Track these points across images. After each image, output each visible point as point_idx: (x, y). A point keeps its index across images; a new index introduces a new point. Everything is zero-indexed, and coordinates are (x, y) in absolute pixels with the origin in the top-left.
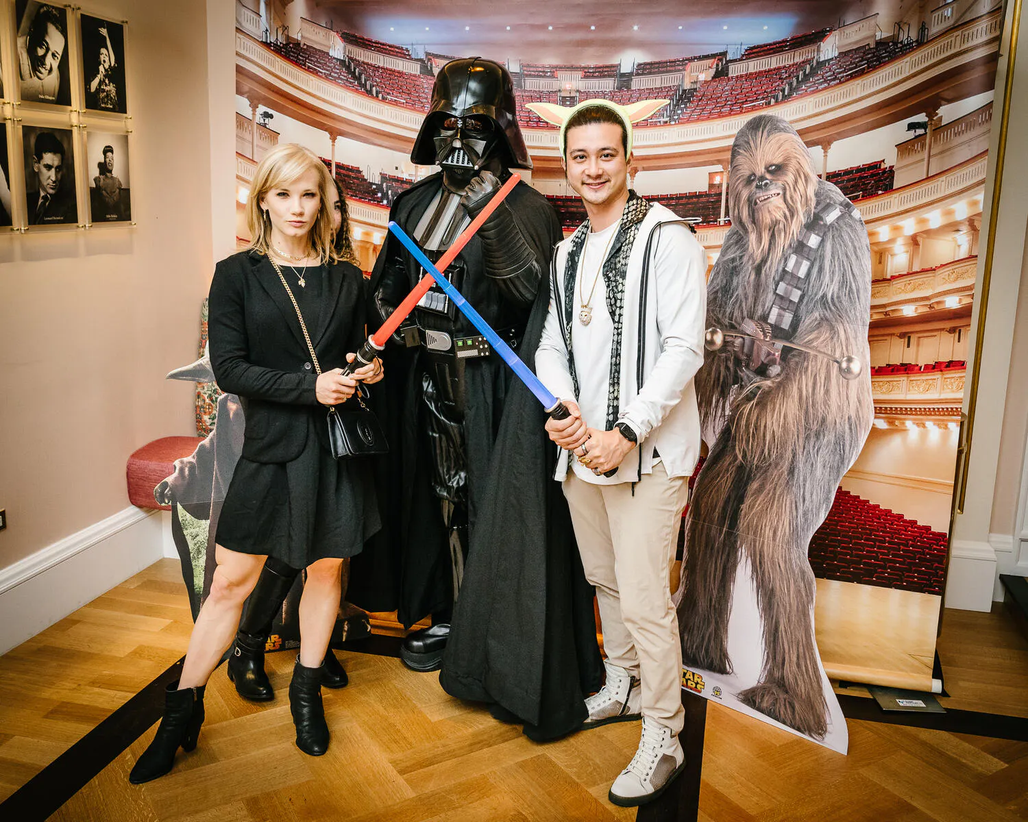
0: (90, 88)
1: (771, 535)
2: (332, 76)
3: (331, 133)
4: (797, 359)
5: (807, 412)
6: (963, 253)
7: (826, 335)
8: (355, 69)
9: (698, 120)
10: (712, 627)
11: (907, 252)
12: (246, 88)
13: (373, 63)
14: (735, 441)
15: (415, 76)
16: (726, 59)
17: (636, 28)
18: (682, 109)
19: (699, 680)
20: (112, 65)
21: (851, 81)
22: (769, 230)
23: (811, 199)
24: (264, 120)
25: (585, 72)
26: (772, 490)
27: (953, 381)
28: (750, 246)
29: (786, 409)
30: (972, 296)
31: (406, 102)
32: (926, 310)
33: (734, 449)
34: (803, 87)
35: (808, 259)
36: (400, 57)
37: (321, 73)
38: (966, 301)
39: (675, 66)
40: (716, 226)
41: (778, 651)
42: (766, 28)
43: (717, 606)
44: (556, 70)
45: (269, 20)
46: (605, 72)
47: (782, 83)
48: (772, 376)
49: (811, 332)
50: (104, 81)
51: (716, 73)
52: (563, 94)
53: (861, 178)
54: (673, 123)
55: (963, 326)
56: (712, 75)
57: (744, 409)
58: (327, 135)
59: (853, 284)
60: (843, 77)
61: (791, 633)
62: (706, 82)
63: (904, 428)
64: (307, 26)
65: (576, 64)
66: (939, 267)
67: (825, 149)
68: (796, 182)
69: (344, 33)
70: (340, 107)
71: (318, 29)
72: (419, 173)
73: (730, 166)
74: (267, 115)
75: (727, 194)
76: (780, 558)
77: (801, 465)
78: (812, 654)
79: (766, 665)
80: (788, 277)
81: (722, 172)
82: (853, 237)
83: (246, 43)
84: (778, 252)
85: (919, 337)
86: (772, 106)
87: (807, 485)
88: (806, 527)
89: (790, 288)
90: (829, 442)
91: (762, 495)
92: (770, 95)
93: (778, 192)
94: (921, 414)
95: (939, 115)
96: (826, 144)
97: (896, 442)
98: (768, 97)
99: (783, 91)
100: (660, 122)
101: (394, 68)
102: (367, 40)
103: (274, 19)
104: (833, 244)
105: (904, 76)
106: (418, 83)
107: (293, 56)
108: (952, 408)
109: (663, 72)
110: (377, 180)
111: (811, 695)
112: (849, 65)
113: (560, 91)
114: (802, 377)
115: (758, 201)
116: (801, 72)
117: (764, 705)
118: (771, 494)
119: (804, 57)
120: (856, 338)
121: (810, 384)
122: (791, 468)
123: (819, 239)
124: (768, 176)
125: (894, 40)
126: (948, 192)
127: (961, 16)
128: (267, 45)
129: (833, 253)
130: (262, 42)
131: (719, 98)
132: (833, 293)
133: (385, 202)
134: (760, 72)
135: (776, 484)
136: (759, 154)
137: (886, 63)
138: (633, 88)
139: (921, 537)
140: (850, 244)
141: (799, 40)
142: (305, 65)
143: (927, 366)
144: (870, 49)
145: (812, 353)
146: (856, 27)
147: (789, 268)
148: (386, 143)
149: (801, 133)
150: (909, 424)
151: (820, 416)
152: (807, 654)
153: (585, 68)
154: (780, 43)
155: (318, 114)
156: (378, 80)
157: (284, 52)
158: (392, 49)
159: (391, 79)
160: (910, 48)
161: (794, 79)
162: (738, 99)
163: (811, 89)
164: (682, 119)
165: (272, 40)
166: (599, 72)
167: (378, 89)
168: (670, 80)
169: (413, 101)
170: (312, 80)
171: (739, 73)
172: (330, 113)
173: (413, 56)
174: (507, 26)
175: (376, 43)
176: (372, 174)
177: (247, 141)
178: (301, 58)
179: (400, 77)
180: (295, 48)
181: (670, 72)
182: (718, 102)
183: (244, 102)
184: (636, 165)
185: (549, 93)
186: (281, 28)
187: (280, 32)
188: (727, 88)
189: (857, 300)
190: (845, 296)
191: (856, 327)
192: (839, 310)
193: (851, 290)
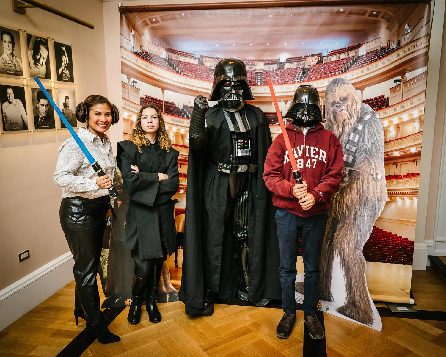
0: (59, 72)
1: (347, 245)
2: (162, 66)
3: (162, 89)
4: (355, 175)
5: (360, 195)
6: (417, 130)
7: (366, 164)
8: (171, 62)
10: (324, 283)
11: (395, 131)
12: (125, 71)
13: (179, 60)
14: (331, 208)
15: (196, 65)
16: (322, 56)
17: (285, 44)
18: (305, 76)
19: (320, 304)
20: (68, 63)
21: (371, 64)
22: (342, 123)
23: (359, 111)
24: (133, 84)
25: (266, 62)
26: (347, 227)
27: (414, 181)
28: (334, 130)
29: (351, 195)
30: (421, 147)
31: (193, 76)
32: (403, 153)
33: (331, 212)
34: (353, 67)
35: (358, 135)
36: (190, 57)
37: (157, 64)
38: (419, 149)
39: (301, 59)
41: (352, 291)
42: (337, 43)
43: (326, 274)
44: (254, 62)
45: (134, 43)
46: (274, 62)
47: (344, 65)
48: (346, 181)
49: (361, 163)
50: (64, 69)
51: (318, 61)
52: (257, 71)
53: (376, 102)
54: (301, 82)
55: (418, 159)
56: (316, 62)
57: (334, 195)
58: (160, 89)
59: (377, 144)
60: (368, 62)
61: (357, 284)
62: (314, 65)
63: (396, 200)
64: (150, 45)
65: (261, 59)
66: (408, 136)
67: (362, 91)
68: (352, 104)
69: (167, 48)
70: (166, 78)
71: (155, 47)
73: (325, 99)
74: (134, 82)
75: (324, 110)
76: (351, 254)
77: (358, 217)
78: (366, 292)
79: (347, 297)
80: (350, 142)
81: (321, 101)
82: (376, 125)
83: (125, 52)
84: (346, 132)
85: (401, 164)
86: (341, 74)
87: (361, 225)
88: (361, 241)
89: (351, 146)
90: (369, 207)
91: (343, 229)
93: (345, 108)
94: (402, 195)
95: (406, 77)
96: (362, 89)
97: (393, 206)
98: (339, 71)
99: (345, 68)
100: (296, 81)
101: (187, 62)
102: (175, 50)
103: (137, 43)
104: (368, 128)
105: (392, 61)
106: (197, 68)
107: (145, 58)
108: (414, 192)
109: (296, 62)
110: (182, 108)
111: (366, 308)
112: (370, 58)
113: (255, 70)
114: (357, 181)
115: (337, 112)
116: (352, 61)
117: (347, 313)
118: (347, 228)
119: (352, 55)
120: (379, 165)
121: (361, 184)
122: (354, 218)
123: (362, 126)
124: (341, 102)
125: (388, 47)
126: (410, 107)
127: (413, 38)
128: (134, 53)
129: (368, 132)
131: (319, 71)
132: (369, 148)
133: (185, 116)
134: (336, 61)
135: (349, 225)
136: (336, 94)
137: (385, 56)
138: (285, 68)
139: (404, 243)
140: (375, 128)
141: (350, 48)
142: (150, 61)
143: (404, 176)
144: (379, 51)
145: (361, 172)
146: (373, 42)
147: (351, 139)
148: (185, 93)
149: (353, 84)
150: (398, 199)
151: (366, 197)
152: (364, 292)
153: (265, 60)
154: (343, 49)
155: (156, 81)
156: (181, 67)
157: (141, 56)
158: (186, 54)
159: (186, 66)
160: (394, 50)
161: (349, 63)
162: (327, 72)
163: (356, 67)
164: (305, 80)
165: (136, 52)
166: (271, 62)
167: (181, 70)
168: (300, 65)
169: (196, 75)
170: (153, 67)
171: (327, 62)
172: (161, 81)
173: (195, 57)
174: (233, 44)
175: (179, 51)
176: (179, 105)
177: (126, 93)
178: (148, 58)
179: (190, 65)
180: (146, 54)
181: (300, 61)
182: (319, 73)
183: (125, 76)
184: (287, 99)
185: (251, 71)
186: (140, 46)
187: (139, 48)
188: (322, 67)
189: (379, 150)
190: (374, 148)
191: (379, 161)
192: (371, 154)
193: (376, 146)
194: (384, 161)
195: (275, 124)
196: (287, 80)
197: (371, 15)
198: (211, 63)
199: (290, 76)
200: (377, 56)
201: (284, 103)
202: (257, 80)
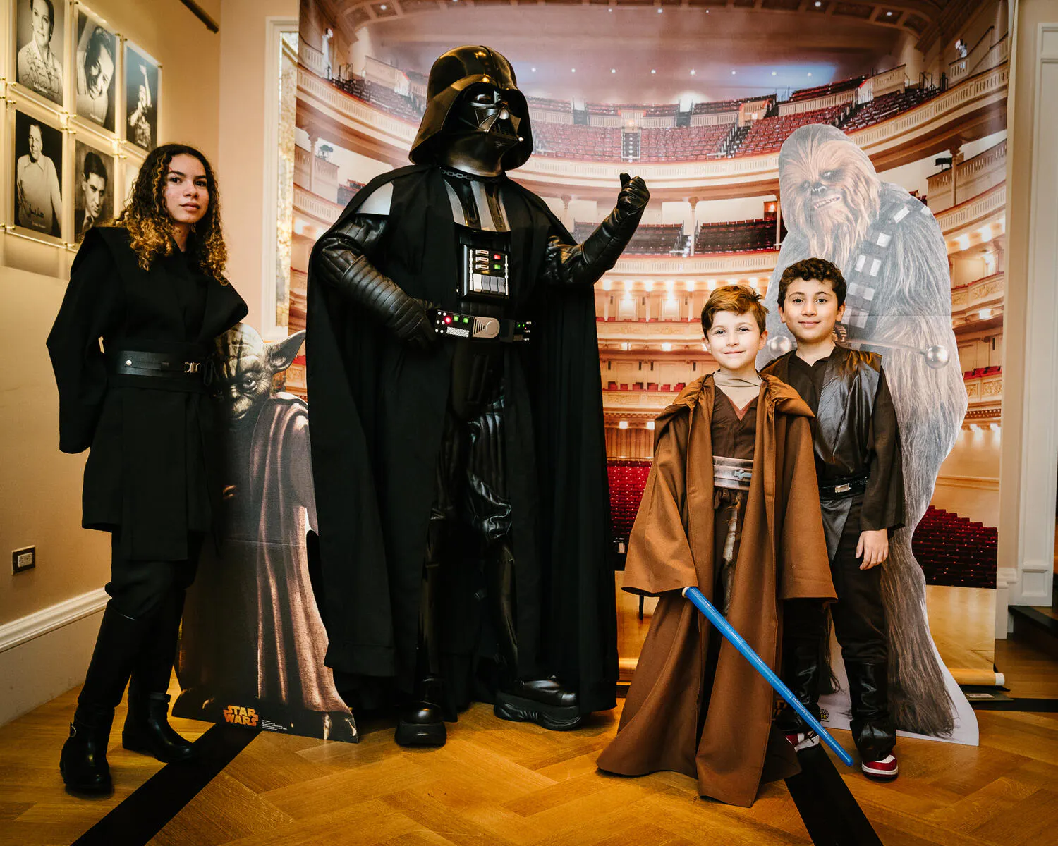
0: (130, 122)
2: (397, 112)
6: (991, 270)
7: (906, 329)
8: (420, 105)
9: (752, 155)
12: (305, 122)
16: (776, 100)
17: (693, 72)
18: (738, 145)
20: (148, 105)
21: (886, 121)
22: (832, 234)
23: (875, 200)
24: (324, 153)
25: (648, 111)
28: (812, 251)
32: (965, 322)
34: (845, 126)
35: (879, 258)
37: (386, 108)
38: (997, 312)
39: (729, 106)
40: (772, 251)
42: (809, 74)
44: (620, 109)
46: (666, 111)
49: (890, 328)
50: (141, 118)
51: (768, 111)
52: (626, 131)
54: (730, 157)
55: (996, 335)
56: (764, 115)
59: (931, 280)
60: (878, 118)
61: (903, 633)
62: (758, 121)
64: (373, 65)
65: (638, 103)
66: (971, 284)
68: (856, 185)
69: (411, 72)
71: (383, 68)
74: (325, 148)
78: (929, 650)
80: (859, 278)
82: (925, 233)
83: (307, 77)
84: (845, 255)
89: (862, 287)
90: (922, 432)
93: (837, 196)
95: (961, 152)
100: (717, 156)
103: (337, 58)
104: (905, 242)
105: (930, 118)
107: (355, 93)
109: (717, 112)
111: (933, 692)
112: (883, 108)
113: (623, 128)
115: (814, 206)
116: (842, 114)
119: (844, 100)
120: (939, 328)
123: (889, 237)
124: (824, 182)
125: (920, 87)
126: (974, 218)
127: (974, 69)
129: (905, 249)
130: (323, 79)
131: (771, 134)
132: (910, 287)
134: (806, 113)
136: (811, 163)
137: (914, 107)
138: (692, 126)
139: (973, 534)
140: (923, 241)
141: (839, 86)
142: (368, 101)
144: (901, 94)
145: (894, 348)
146: (887, 76)
147: (859, 268)
151: (910, 409)
152: (923, 651)
153: (646, 107)
154: (822, 88)
157: (348, 89)
160: (935, 94)
161: (837, 119)
163: (852, 128)
164: (738, 153)
166: (660, 111)
168: (727, 118)
170: (376, 114)
171: (788, 114)
177: (305, 173)
178: (364, 94)
180: (358, 85)
181: (727, 111)
182: (769, 139)
183: (304, 134)
184: (696, 195)
185: (613, 129)
186: (345, 66)
187: (343, 69)
188: (777, 126)
189: (937, 292)
190: (923, 288)
191: (938, 317)
192: (917, 303)
193: (929, 283)
195: (668, 252)
196: (697, 153)
197: (882, 18)
199: (704, 143)
200: (897, 105)
201: (689, 204)
202: (627, 151)
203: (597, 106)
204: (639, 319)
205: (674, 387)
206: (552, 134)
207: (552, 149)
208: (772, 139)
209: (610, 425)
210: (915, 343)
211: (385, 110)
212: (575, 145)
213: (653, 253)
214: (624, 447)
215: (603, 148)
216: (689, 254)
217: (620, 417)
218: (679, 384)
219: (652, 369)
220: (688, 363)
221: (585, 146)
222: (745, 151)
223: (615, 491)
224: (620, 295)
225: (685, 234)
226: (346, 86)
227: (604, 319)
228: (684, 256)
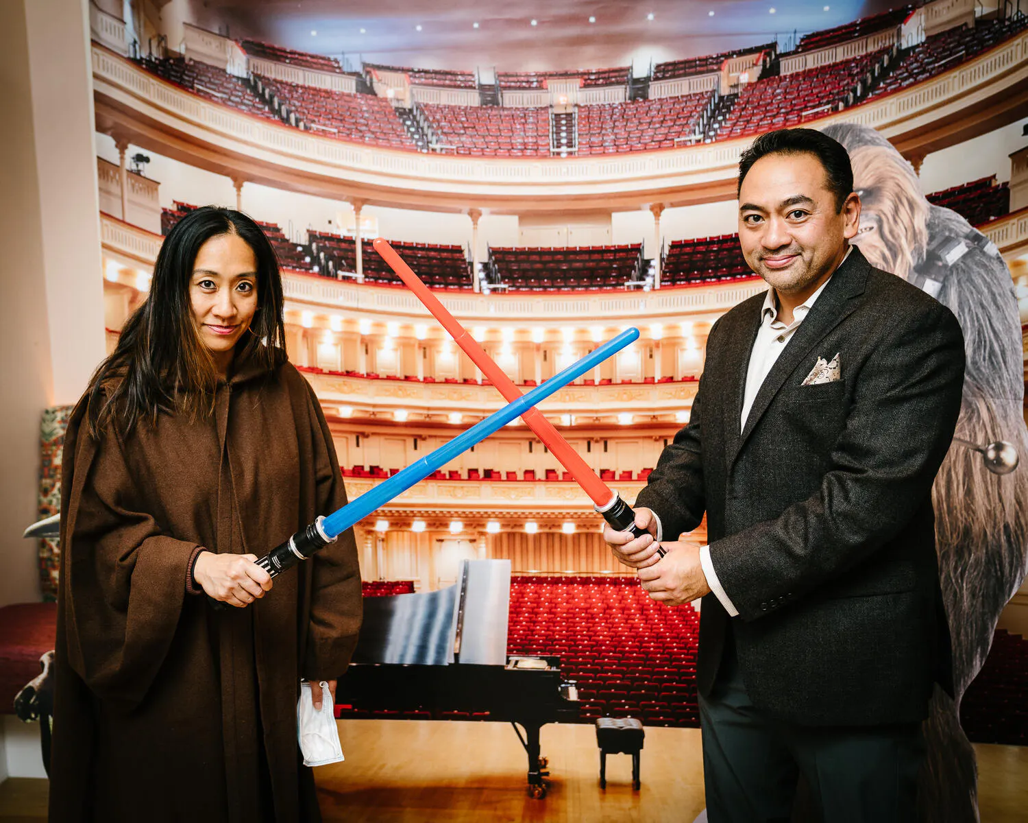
2: (233, 102)
3: (235, 179)
5: (940, 522)
8: (263, 90)
9: (743, 135)
12: (110, 123)
13: (289, 81)
15: (349, 95)
16: (775, 52)
17: (651, 17)
18: (720, 122)
21: (943, 75)
23: (921, 233)
24: (137, 165)
25: (586, 80)
31: (339, 132)
34: (882, 85)
36: (327, 70)
37: (217, 97)
39: (706, 65)
42: (827, 8)
44: (546, 78)
45: (137, 30)
46: (612, 77)
51: (764, 70)
52: (556, 111)
53: (966, 201)
54: (708, 141)
56: (758, 75)
58: (228, 182)
59: (995, 344)
60: (933, 69)
62: (750, 84)
64: (194, 35)
65: (570, 68)
67: (917, 166)
68: (896, 210)
69: (247, 42)
70: (245, 143)
71: (208, 38)
72: (361, 228)
74: (140, 158)
82: (988, 280)
83: (106, 59)
86: (840, 112)
90: (977, 561)
92: (837, 97)
96: (915, 159)
98: (834, 100)
99: (855, 91)
100: (690, 141)
101: (318, 86)
102: (279, 50)
103: (145, 26)
104: (960, 292)
106: (353, 105)
107: (173, 76)
109: (691, 74)
110: (304, 240)
112: (941, 53)
113: (551, 106)
116: (877, 66)
119: (880, 44)
120: (1005, 417)
121: (942, 483)
123: (939, 284)
125: (999, 15)
128: (136, 62)
129: (960, 302)
130: (128, 58)
131: (769, 104)
133: (316, 269)
134: (823, 68)
137: (990, 48)
138: (651, 97)
140: (986, 291)
141: (872, 23)
142: (192, 87)
144: (969, 30)
148: (314, 189)
151: (961, 526)
153: (584, 74)
154: (846, 27)
155: (212, 154)
156: (297, 104)
157: (161, 71)
158: (315, 60)
159: (315, 102)
160: (1022, 25)
161: (868, 74)
162: (795, 105)
163: (893, 87)
164: (720, 135)
165: (144, 56)
166: (603, 78)
167: (298, 115)
168: (701, 84)
169: (348, 129)
170: (203, 107)
171: (794, 71)
172: (231, 151)
173: (345, 69)
174: (473, 22)
175: (292, 53)
176: (295, 232)
177: (115, 196)
178: (186, 78)
179: (328, 98)
180: (176, 66)
181: (703, 72)
182: (767, 111)
183: (109, 141)
184: (661, 200)
185: (537, 110)
186: (156, 39)
187: (154, 44)
188: (778, 91)
189: (1003, 364)
190: (984, 360)
191: (1004, 402)
192: (975, 379)
193: (992, 352)
194: (1022, 403)
195: (623, 285)
196: (660, 137)
198: (401, 89)
199: (670, 123)
200: (961, 48)
201: (651, 214)
202: (558, 140)
203: (512, 76)
204: (585, 381)
205: (638, 475)
206: (450, 122)
207: (451, 143)
208: (772, 111)
209: (550, 528)
210: (970, 436)
211: (216, 99)
212: (484, 137)
213: (600, 286)
214: (570, 557)
215: (523, 138)
216: (654, 286)
217: (564, 517)
218: (645, 469)
219: (606, 450)
220: (656, 440)
221: (497, 137)
222: (731, 131)
223: (561, 618)
224: (556, 349)
225: (646, 257)
226: (160, 68)
227: (535, 382)
228: (646, 289)
